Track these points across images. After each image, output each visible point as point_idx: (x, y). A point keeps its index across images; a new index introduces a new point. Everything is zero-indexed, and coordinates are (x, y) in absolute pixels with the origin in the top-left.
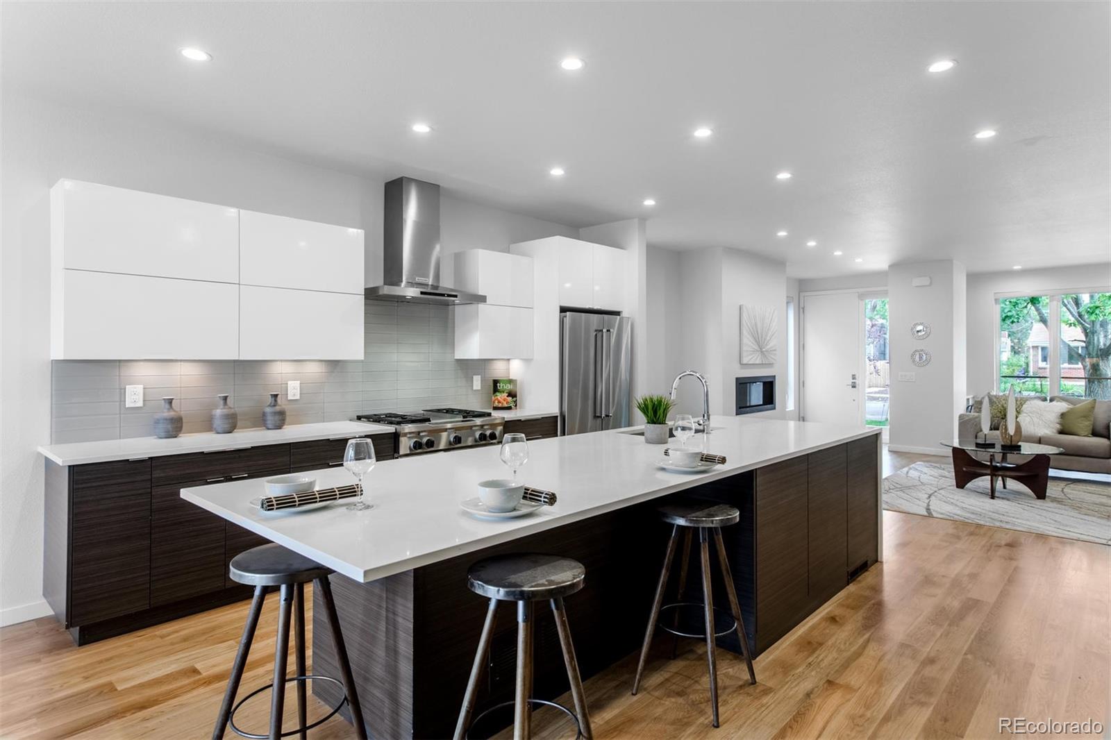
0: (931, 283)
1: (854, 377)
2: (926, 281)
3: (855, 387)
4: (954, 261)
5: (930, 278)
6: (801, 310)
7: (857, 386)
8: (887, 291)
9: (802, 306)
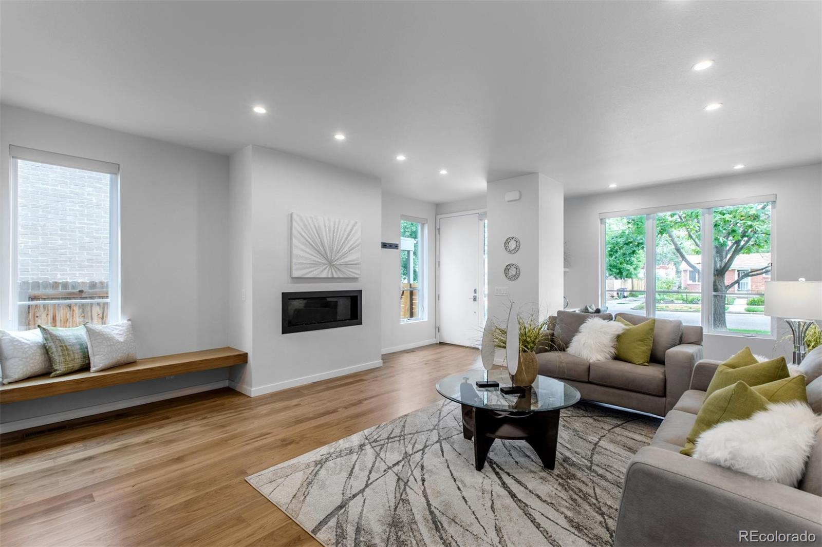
0: (520, 198)
1: (475, 291)
2: (514, 195)
3: (476, 301)
4: (540, 174)
5: (520, 192)
6: (437, 231)
7: (477, 300)
8: (486, 212)
9: (438, 227)
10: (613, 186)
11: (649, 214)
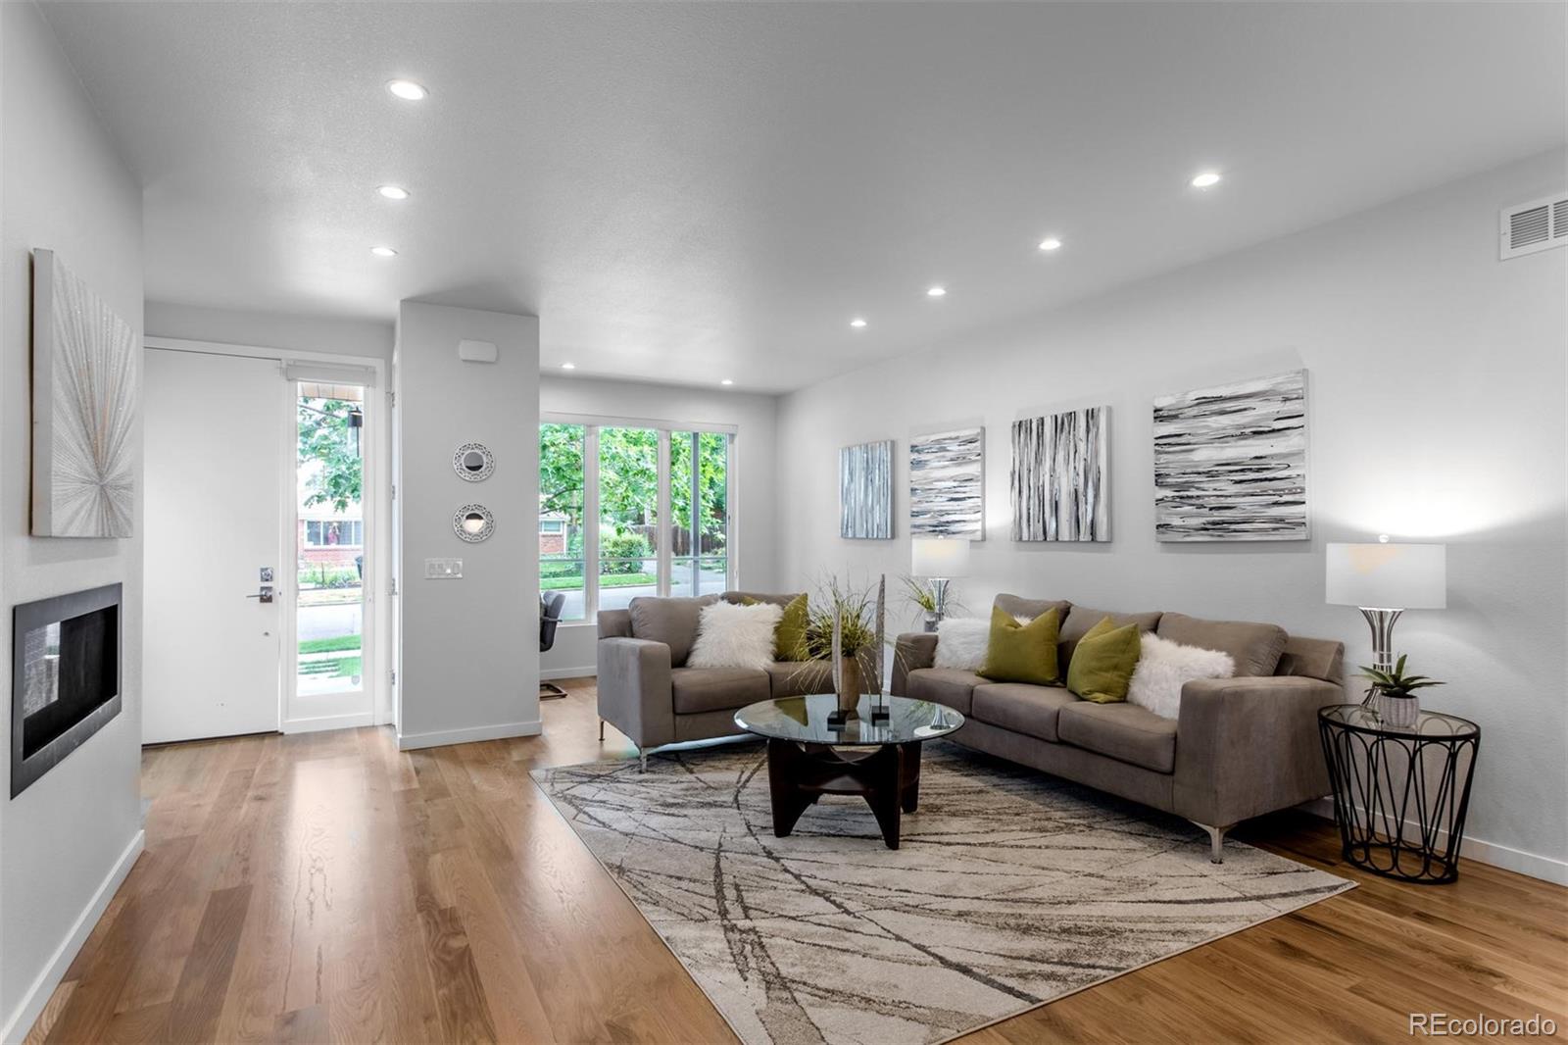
0: (497, 359)
2: (486, 352)
5: (495, 343)
10: (569, 367)
11: (590, 426)
